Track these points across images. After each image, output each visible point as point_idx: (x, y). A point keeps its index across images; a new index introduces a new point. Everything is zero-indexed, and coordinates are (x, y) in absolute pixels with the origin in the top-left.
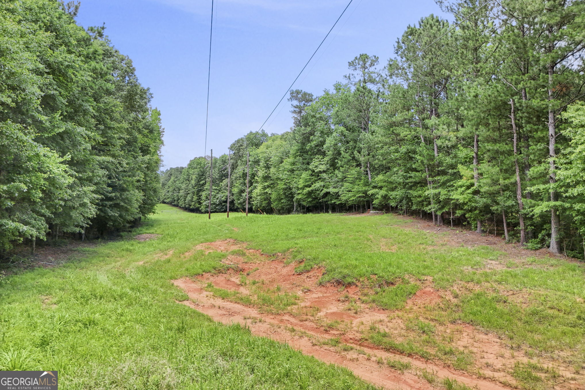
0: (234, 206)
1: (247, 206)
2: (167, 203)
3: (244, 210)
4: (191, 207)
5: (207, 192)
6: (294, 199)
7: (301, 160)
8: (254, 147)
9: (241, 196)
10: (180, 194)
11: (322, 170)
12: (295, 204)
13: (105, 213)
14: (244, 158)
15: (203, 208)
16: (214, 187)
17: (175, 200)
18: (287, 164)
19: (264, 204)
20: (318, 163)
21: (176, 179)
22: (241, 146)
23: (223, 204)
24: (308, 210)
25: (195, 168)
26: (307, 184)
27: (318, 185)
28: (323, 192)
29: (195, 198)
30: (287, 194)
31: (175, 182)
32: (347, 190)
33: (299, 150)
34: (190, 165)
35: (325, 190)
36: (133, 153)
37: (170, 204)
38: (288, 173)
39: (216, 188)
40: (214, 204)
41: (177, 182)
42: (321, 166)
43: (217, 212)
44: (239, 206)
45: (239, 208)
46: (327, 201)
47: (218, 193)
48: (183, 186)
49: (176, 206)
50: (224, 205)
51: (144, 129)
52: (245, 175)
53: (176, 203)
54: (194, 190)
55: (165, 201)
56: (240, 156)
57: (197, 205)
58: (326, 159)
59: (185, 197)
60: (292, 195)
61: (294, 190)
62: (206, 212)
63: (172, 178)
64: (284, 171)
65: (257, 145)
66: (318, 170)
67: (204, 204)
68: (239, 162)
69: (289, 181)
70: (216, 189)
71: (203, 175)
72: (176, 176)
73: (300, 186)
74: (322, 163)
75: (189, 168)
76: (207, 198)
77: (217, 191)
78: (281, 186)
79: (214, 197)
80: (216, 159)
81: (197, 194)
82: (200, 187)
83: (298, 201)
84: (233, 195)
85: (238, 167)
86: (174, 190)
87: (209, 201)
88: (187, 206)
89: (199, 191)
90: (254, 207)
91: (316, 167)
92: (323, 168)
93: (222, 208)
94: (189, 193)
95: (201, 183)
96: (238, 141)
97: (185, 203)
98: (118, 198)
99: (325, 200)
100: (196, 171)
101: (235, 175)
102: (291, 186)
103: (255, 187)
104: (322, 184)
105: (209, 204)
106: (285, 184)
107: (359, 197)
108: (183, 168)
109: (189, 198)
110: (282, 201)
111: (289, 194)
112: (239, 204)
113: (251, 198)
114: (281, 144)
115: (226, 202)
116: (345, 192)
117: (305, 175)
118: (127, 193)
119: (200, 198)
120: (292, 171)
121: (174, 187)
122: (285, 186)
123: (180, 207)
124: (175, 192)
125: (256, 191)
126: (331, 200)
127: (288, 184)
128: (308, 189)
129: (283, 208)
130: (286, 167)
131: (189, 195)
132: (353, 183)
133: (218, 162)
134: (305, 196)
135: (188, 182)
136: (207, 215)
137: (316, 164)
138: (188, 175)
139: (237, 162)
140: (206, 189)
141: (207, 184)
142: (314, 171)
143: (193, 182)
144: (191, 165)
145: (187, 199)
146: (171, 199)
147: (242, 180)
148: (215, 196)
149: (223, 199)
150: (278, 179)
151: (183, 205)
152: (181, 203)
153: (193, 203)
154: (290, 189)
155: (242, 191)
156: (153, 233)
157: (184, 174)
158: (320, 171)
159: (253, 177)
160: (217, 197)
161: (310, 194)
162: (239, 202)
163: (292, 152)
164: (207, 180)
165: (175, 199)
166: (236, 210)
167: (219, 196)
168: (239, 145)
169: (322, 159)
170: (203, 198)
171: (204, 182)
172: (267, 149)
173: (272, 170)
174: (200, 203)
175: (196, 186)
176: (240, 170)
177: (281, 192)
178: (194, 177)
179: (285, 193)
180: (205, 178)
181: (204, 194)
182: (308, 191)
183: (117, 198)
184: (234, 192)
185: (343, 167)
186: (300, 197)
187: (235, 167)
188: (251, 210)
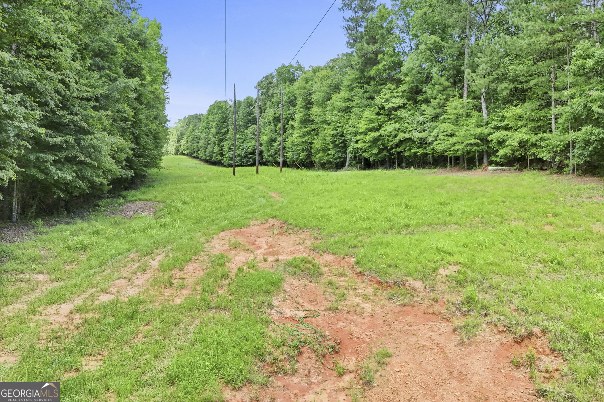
0: (262, 159)
1: (281, 160)
2: (187, 155)
3: (277, 164)
4: (212, 159)
5: (230, 142)
6: (350, 149)
7: (361, 94)
8: (288, 83)
9: (272, 146)
10: (200, 145)
11: (396, 105)
12: (349, 156)
13: (47, 174)
14: (275, 98)
15: (225, 160)
16: (238, 136)
17: (194, 152)
18: (338, 100)
19: (302, 156)
20: (389, 95)
21: (195, 128)
22: (271, 83)
23: (250, 156)
24: (368, 165)
25: (215, 114)
26: (371, 126)
27: (389, 128)
28: (398, 138)
29: (217, 149)
30: (337, 143)
31: (194, 130)
32: (445, 134)
33: (356, 79)
34: (209, 110)
35: (401, 136)
36: (108, 72)
37: (190, 155)
38: (339, 114)
39: (241, 136)
40: (239, 156)
41: (196, 131)
42: (394, 100)
43: (243, 166)
44: (270, 159)
45: (269, 161)
46: (401, 152)
47: (243, 143)
48: (203, 135)
49: (196, 158)
50: (251, 158)
51: (130, 39)
52: (277, 119)
53: (195, 154)
54: (215, 139)
55: (184, 152)
56: (269, 96)
57: (219, 158)
58: (402, 88)
59: (206, 148)
60: (345, 145)
61: (348, 137)
62: (230, 166)
63: (191, 126)
64: (332, 110)
65: (292, 81)
66: (391, 105)
67: (227, 155)
68: (268, 103)
69: (342, 124)
70: (240, 139)
71: (224, 122)
72: (194, 124)
73: (360, 131)
74: (396, 95)
75: (209, 114)
76: (230, 149)
77: (242, 140)
78: (330, 131)
79: (238, 148)
80: (239, 102)
81: (219, 144)
82: (222, 137)
83: (356, 151)
84: (261, 144)
85: (267, 111)
86: (193, 140)
87: (233, 153)
88: (208, 158)
89: (221, 141)
90: (288, 160)
91: (387, 100)
92: (399, 102)
93: (248, 161)
94: (209, 144)
95: (223, 131)
96: (266, 78)
97: (205, 155)
98: (73, 147)
99: (399, 150)
100: (217, 117)
101: (263, 120)
102: (345, 131)
103: (291, 135)
104: (397, 126)
105: (234, 156)
106: (335, 129)
107: (471, 144)
108: (202, 115)
109: (209, 149)
110: (330, 152)
111: (341, 143)
112: (269, 156)
113: (284, 148)
114: (327, 74)
115: (253, 153)
116: (442, 138)
117: (368, 113)
118: (90, 137)
119: (222, 149)
120: (347, 110)
121: (193, 136)
122: (334, 132)
123: (201, 160)
124: (194, 142)
125: (290, 140)
126: (410, 150)
127: (340, 129)
128: (373, 135)
129: (330, 162)
130: (339, 104)
131: (209, 146)
132: (456, 122)
133: (242, 105)
134: (368, 145)
135: (208, 130)
136: (231, 169)
137: (387, 96)
138: (208, 123)
139: (265, 104)
140: (229, 138)
141: (230, 132)
142: (383, 108)
143: (214, 130)
144: (210, 112)
145: (207, 150)
146: (190, 151)
147: (272, 127)
148: (240, 146)
149: (249, 150)
150: (325, 122)
151: (204, 157)
152: (201, 154)
153: (214, 155)
154: (342, 135)
155: (274, 140)
156: (151, 200)
157: (204, 122)
158: (393, 107)
159: (286, 121)
160: (242, 148)
161: (375, 141)
162: (269, 153)
163: (346, 83)
164: (230, 127)
165: (195, 150)
166: (265, 164)
167: (244, 146)
168: (268, 82)
169: (394, 89)
170: (226, 148)
171: (226, 129)
172: (307, 83)
173: (315, 110)
174: (222, 155)
175: (216, 135)
176: (270, 113)
177: (329, 139)
178: (214, 124)
179: (333, 142)
180: (228, 126)
181: (226, 145)
182: (374, 137)
183: (69, 146)
184: (262, 142)
185: (435, 99)
186: (359, 145)
187: (263, 110)
188: (285, 164)
